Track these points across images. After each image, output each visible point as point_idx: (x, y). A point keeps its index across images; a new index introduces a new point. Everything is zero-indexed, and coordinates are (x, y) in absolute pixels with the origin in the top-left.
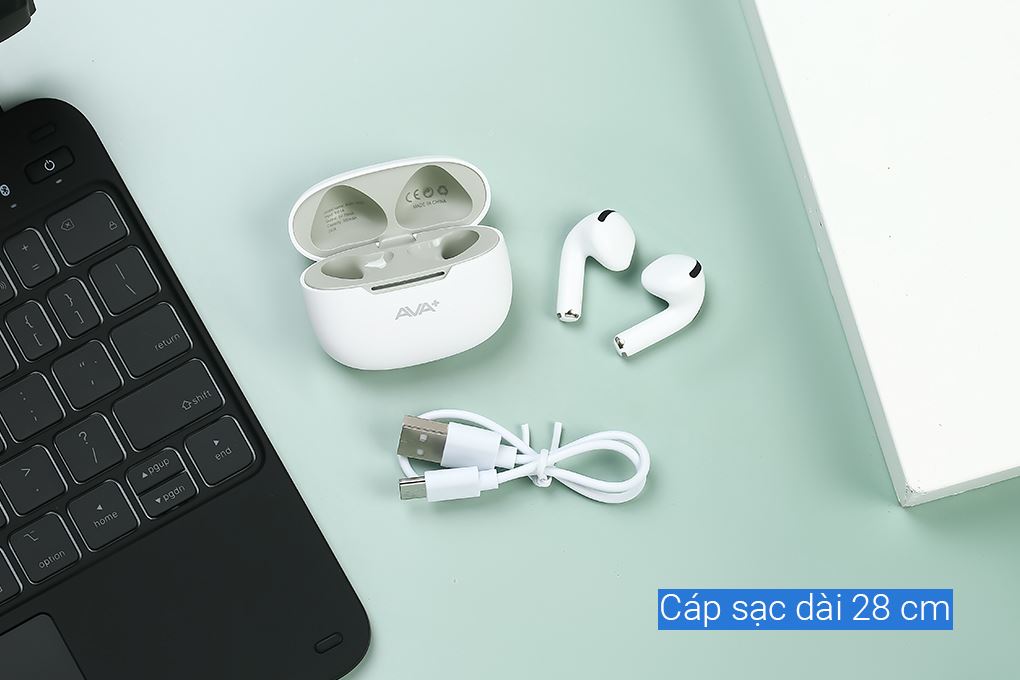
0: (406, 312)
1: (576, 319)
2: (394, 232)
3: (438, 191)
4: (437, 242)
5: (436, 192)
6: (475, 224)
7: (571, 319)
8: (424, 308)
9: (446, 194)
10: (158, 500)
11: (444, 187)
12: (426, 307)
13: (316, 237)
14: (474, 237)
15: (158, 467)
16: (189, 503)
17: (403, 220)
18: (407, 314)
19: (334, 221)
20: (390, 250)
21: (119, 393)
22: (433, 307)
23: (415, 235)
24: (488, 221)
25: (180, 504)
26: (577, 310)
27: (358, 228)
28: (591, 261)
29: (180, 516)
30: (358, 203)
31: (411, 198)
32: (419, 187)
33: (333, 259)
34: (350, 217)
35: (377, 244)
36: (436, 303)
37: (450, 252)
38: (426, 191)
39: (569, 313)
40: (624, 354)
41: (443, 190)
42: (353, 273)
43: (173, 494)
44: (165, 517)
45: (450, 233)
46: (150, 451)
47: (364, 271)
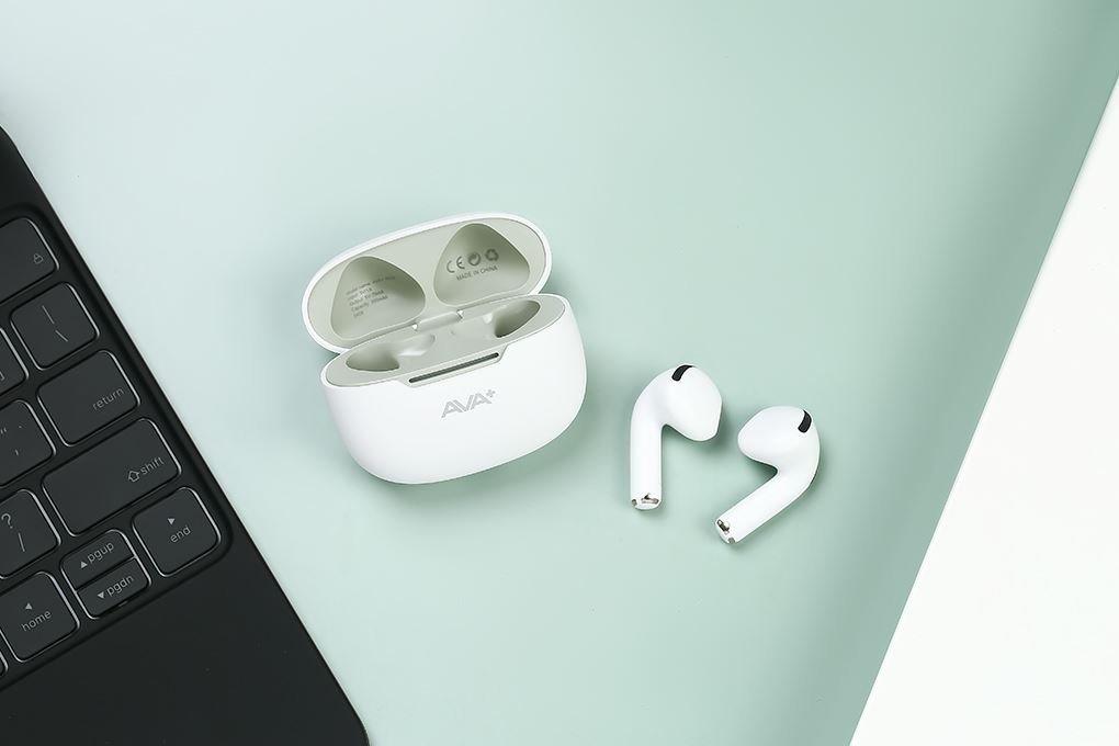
0: (453, 407)
1: (656, 506)
2: (434, 310)
3: (487, 256)
4: (489, 318)
5: (483, 258)
6: (535, 292)
7: (650, 506)
8: (476, 400)
9: (496, 259)
10: (101, 595)
11: (493, 251)
12: (479, 399)
13: (337, 323)
14: (533, 308)
15: (99, 554)
16: (140, 598)
17: (444, 295)
18: (456, 409)
19: (360, 304)
20: (432, 332)
21: (51, 464)
22: (488, 398)
23: (461, 312)
24: (549, 288)
25: (129, 599)
26: (656, 494)
27: (389, 309)
28: (668, 431)
29: (130, 613)
30: (387, 278)
31: (454, 267)
32: (461, 252)
33: (360, 349)
34: (378, 297)
35: (415, 327)
36: (491, 393)
37: (504, 329)
38: (471, 257)
39: (646, 498)
40: (731, 540)
41: (492, 255)
42: (386, 364)
43: (120, 586)
44: (112, 615)
45: (505, 307)
46: (91, 534)
47: (400, 360)
